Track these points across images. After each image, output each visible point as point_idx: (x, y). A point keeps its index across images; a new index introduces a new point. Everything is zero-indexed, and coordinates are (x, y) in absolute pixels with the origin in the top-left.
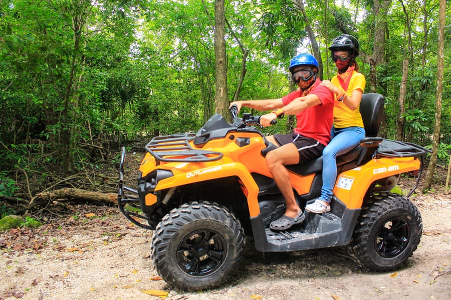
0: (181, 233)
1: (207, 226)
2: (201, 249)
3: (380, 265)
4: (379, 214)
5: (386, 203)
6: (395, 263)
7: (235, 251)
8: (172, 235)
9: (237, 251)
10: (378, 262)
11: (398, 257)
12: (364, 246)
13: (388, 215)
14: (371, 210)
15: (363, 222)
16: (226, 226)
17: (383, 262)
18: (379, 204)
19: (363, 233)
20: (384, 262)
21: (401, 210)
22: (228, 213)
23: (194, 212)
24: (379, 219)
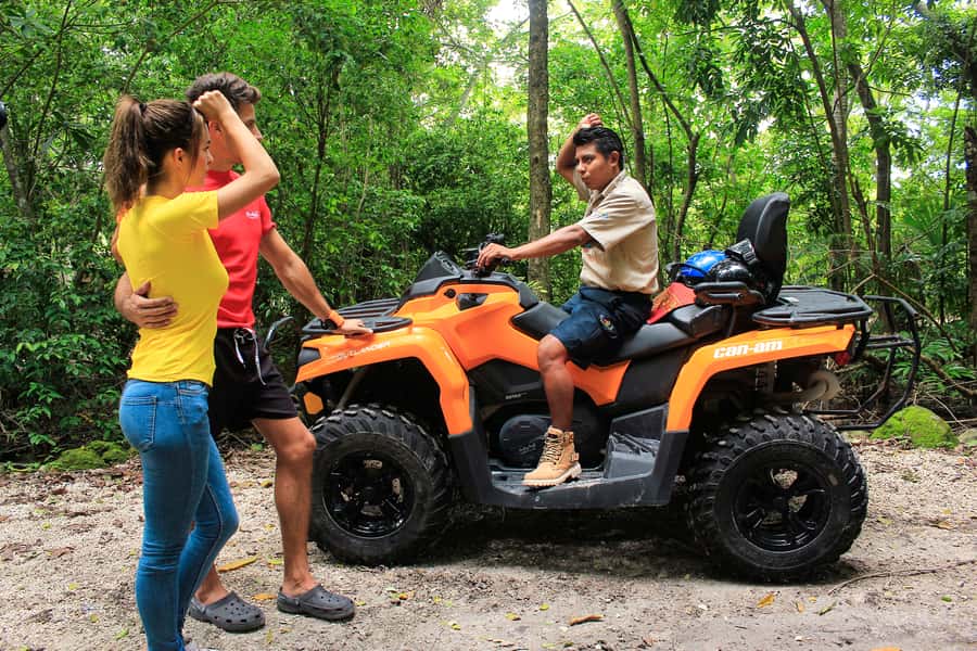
0: (346, 444)
1: (393, 452)
2: (369, 488)
3: (734, 551)
4: (765, 438)
5: (791, 424)
6: (770, 565)
7: (424, 518)
8: (332, 440)
9: (428, 522)
10: (731, 542)
11: (782, 557)
12: (710, 490)
13: (784, 449)
14: (752, 424)
15: (726, 440)
16: (423, 468)
17: (742, 548)
18: (773, 419)
19: (718, 463)
20: (744, 548)
21: (819, 453)
22: (437, 448)
23: (381, 419)
24: (760, 449)
